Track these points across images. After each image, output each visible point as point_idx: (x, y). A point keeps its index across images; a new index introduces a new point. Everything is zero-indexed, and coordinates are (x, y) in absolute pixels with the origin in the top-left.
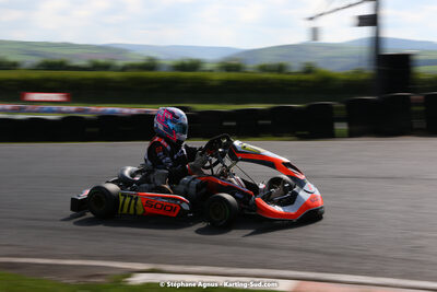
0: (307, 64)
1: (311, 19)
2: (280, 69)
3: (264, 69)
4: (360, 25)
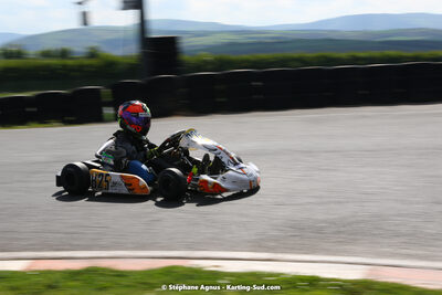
0: (92, 48)
1: (80, 3)
2: (64, 54)
4: (125, 8)
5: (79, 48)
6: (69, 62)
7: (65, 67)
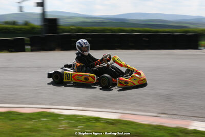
1: (19, 3)
2: (14, 23)
3: (7, 23)
5: (20, 21)
6: (16, 27)
7: (14, 28)
